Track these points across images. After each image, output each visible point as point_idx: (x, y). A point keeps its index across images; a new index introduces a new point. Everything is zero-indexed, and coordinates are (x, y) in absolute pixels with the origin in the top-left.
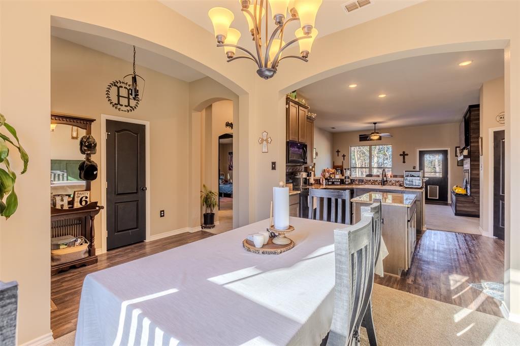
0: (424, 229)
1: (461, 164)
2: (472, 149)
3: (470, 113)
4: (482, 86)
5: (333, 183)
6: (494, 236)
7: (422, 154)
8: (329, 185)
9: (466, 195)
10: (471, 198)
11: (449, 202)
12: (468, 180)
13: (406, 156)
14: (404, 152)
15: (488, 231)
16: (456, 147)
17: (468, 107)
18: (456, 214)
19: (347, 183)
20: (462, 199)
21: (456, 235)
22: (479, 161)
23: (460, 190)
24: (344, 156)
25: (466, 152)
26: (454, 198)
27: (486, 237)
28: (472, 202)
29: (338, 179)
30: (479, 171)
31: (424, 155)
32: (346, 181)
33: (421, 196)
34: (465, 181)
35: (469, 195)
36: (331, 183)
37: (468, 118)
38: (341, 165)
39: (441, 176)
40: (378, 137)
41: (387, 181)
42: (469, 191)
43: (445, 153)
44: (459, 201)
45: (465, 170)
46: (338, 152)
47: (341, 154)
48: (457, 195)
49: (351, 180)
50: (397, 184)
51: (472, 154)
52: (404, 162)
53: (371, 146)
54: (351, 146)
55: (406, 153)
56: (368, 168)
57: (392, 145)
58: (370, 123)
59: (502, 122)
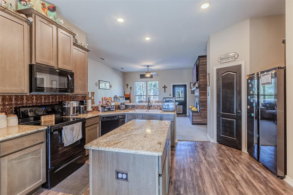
0: (176, 142)
1: (193, 92)
2: (200, 83)
3: (199, 61)
4: (209, 38)
5: (109, 110)
6: (217, 142)
7: (174, 87)
8: (104, 111)
9: (197, 111)
10: (200, 113)
11: (188, 114)
12: (197, 102)
13: (166, 88)
14: (165, 86)
15: (213, 139)
16: (191, 83)
17: (197, 57)
18: (193, 124)
20: (195, 114)
21: (195, 143)
22: (206, 90)
23: (194, 109)
24: (131, 88)
25: (197, 85)
26: (191, 113)
27: (212, 142)
28: (200, 116)
29: (113, 106)
30: (207, 96)
32: (121, 107)
33: (174, 118)
34: (196, 102)
35: (199, 111)
36: (107, 110)
37: (198, 64)
38: (129, 94)
39: (183, 100)
40: (150, 75)
41: (151, 106)
42: (198, 109)
43: (185, 86)
44: (194, 115)
45: (195, 96)
46: (127, 85)
47: (129, 87)
48: (193, 112)
49: (126, 106)
50: (158, 108)
51: (200, 86)
52: (165, 92)
53: (147, 82)
54: (135, 82)
55: (166, 86)
56: (145, 96)
57: (158, 81)
58: (145, 66)
59: (222, 62)
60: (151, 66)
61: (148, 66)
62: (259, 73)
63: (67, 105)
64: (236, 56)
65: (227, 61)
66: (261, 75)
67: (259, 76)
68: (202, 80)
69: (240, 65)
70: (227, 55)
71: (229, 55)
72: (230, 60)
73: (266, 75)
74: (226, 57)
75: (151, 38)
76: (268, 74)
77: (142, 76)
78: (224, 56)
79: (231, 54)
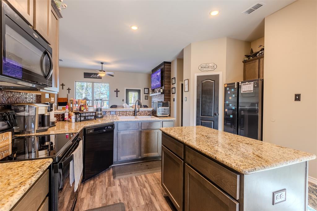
1: (146, 98)
2: (165, 88)
3: (164, 66)
5: (86, 118)
7: (128, 91)
13: (118, 92)
16: (145, 88)
19: (99, 116)
24: (69, 89)
25: (161, 91)
31: (129, 92)
36: (84, 119)
38: (66, 97)
40: (105, 74)
43: (139, 91)
46: (63, 85)
47: (65, 88)
51: (165, 91)
52: (117, 96)
53: (93, 83)
54: (76, 81)
55: (118, 90)
56: (91, 100)
57: (109, 83)
58: (98, 62)
59: (202, 70)
60: (106, 63)
61: (102, 63)
62: (240, 83)
63: (28, 112)
64: (215, 67)
65: (207, 70)
66: (242, 84)
67: (240, 85)
68: (167, 86)
69: (218, 75)
70: (207, 64)
71: (208, 65)
72: (210, 69)
73: (248, 84)
74: (207, 66)
75: (138, 28)
76: (250, 84)
77: (87, 75)
78: (204, 65)
79: (211, 64)
